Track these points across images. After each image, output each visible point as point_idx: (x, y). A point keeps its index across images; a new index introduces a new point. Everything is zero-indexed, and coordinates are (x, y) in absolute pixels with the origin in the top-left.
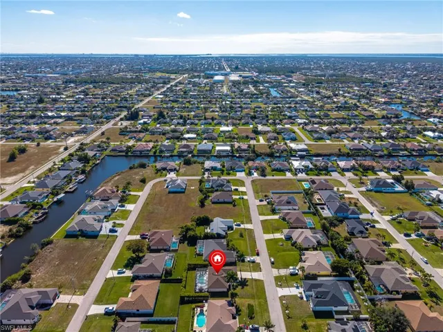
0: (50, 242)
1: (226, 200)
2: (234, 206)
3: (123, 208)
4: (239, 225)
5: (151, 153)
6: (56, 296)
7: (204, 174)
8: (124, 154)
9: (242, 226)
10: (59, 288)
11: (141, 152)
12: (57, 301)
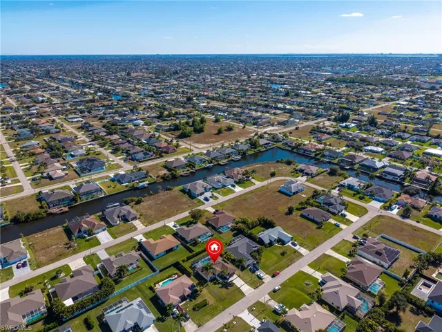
0: (169, 189)
1: (316, 219)
2: (319, 228)
3: (232, 188)
4: (295, 245)
5: (313, 155)
6: (135, 218)
7: (334, 188)
8: (290, 149)
9: (297, 248)
10: (141, 215)
11: (305, 150)
12: (133, 222)
